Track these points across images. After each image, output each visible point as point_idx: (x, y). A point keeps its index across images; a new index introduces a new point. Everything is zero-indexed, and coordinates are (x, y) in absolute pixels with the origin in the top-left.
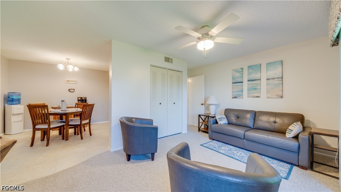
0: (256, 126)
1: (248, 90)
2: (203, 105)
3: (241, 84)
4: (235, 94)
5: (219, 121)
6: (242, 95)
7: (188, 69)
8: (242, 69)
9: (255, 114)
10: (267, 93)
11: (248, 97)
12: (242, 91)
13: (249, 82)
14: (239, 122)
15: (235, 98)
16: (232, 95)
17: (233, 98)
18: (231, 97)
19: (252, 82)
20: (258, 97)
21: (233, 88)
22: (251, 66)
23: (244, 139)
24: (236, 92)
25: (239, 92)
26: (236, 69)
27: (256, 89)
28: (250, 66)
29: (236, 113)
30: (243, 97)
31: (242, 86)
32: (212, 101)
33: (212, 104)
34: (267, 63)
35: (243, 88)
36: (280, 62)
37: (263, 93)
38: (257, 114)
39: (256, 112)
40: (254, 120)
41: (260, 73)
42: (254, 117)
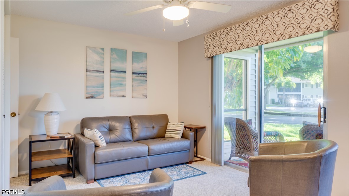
0: (136, 136)
1: (110, 85)
2: (15, 115)
3: (102, 74)
4: (91, 91)
5: (102, 141)
6: (103, 93)
8: (103, 49)
9: (130, 121)
12: (103, 86)
13: (113, 74)
14: (115, 136)
15: (92, 97)
17: (87, 98)
18: (83, 95)
19: (116, 74)
20: (124, 96)
22: (115, 49)
23: (148, 155)
24: (94, 87)
25: (98, 87)
26: (95, 48)
27: (121, 84)
29: (106, 123)
30: (103, 97)
31: (103, 77)
33: (52, 112)
34: (133, 52)
35: (103, 82)
36: (145, 55)
37: (129, 92)
38: (134, 121)
39: (130, 118)
40: (132, 129)
41: (126, 63)
42: (130, 124)
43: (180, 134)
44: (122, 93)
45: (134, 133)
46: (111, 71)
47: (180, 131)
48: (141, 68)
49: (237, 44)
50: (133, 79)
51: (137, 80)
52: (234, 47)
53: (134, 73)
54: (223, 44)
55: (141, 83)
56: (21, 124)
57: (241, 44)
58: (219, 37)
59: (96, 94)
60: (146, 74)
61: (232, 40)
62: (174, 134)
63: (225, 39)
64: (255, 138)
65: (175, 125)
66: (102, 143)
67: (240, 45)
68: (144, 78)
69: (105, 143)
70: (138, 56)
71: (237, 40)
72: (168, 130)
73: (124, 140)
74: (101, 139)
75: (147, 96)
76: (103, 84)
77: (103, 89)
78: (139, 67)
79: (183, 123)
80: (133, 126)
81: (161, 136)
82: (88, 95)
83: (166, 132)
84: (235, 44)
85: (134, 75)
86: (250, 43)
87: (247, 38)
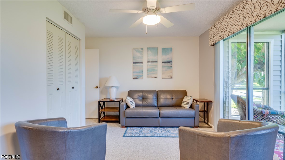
0: (159, 105)
1: (148, 71)
2: (98, 88)
3: (142, 64)
5: (131, 104)
6: (142, 76)
7: (86, 38)
8: (142, 49)
9: (157, 94)
10: (162, 74)
11: (148, 77)
12: (143, 72)
14: (146, 102)
15: (136, 78)
16: (133, 76)
17: (133, 79)
18: (131, 77)
20: (156, 78)
21: (133, 68)
23: (160, 117)
24: (137, 72)
25: (139, 72)
26: (137, 49)
28: (150, 48)
29: (141, 94)
30: (143, 78)
31: (142, 66)
32: (113, 82)
33: (112, 87)
34: (162, 48)
35: (143, 69)
36: (171, 49)
37: (159, 74)
38: (159, 93)
39: (157, 91)
40: (157, 99)
41: (157, 56)
42: (157, 96)
43: (188, 105)
44: (155, 76)
45: (158, 102)
46: (148, 62)
47: (189, 102)
48: (168, 58)
49: (238, 25)
50: (163, 66)
51: (165, 67)
52: (236, 29)
53: (163, 62)
54: (227, 27)
55: (168, 68)
56: (101, 92)
57: (242, 24)
58: (225, 22)
59: (138, 76)
60: (172, 62)
61: (234, 22)
62: (185, 104)
63: (229, 23)
64: (256, 115)
65: (187, 98)
66: (132, 106)
67: (240, 25)
68: (170, 65)
69: (134, 106)
70: (165, 50)
71: (239, 21)
72: (184, 101)
73: (151, 105)
74: (131, 103)
75: (172, 77)
76: (143, 70)
77: (143, 73)
78: (166, 58)
79: (191, 97)
80: (158, 97)
81: (178, 105)
82: (134, 78)
83: (182, 103)
84: (237, 25)
85: (163, 63)
86: (249, 21)
87: (246, 17)
